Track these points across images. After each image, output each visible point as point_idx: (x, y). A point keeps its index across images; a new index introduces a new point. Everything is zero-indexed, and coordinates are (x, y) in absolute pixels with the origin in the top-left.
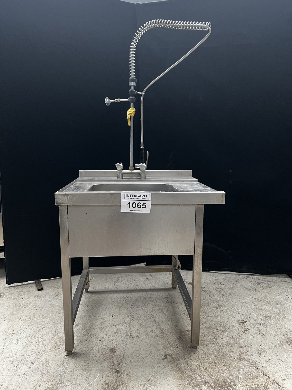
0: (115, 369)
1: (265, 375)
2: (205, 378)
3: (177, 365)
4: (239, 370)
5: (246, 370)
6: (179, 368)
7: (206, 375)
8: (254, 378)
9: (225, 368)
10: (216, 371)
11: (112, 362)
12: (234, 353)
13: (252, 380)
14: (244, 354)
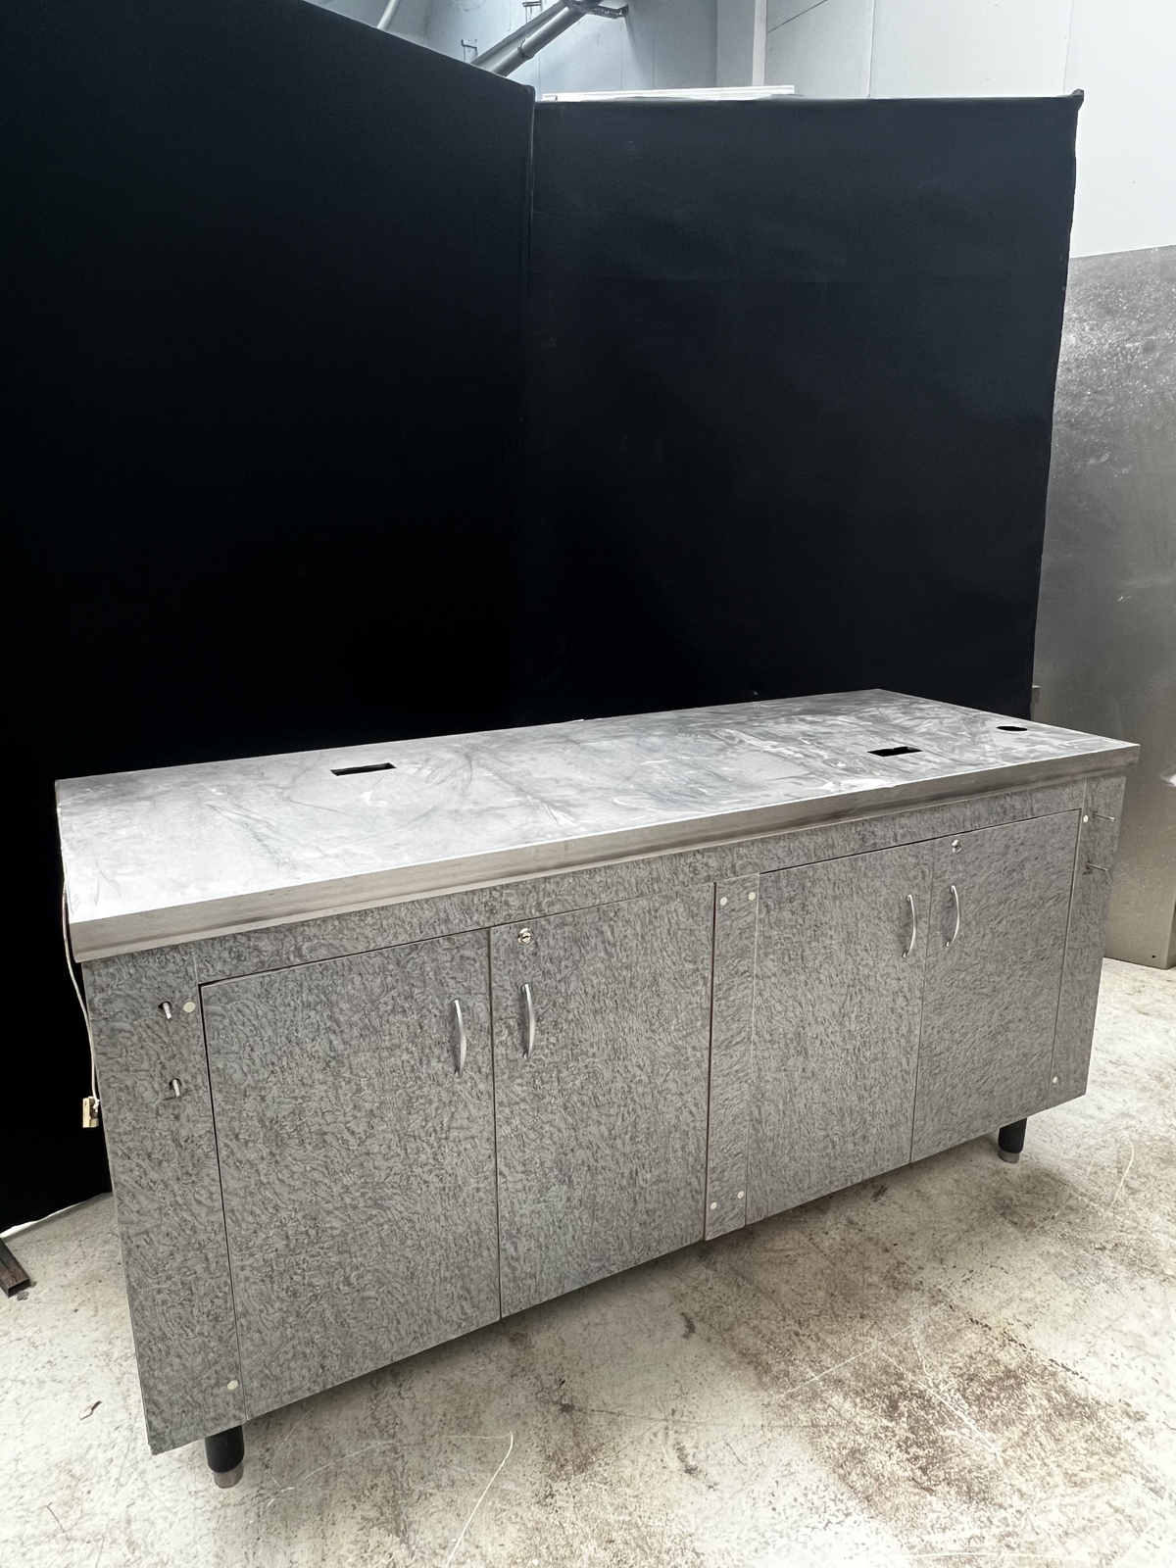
0: (555, 1403)
1: (977, 1323)
2: (828, 1368)
3: (733, 1345)
4: (906, 1323)
5: (924, 1318)
6: (744, 1355)
7: (827, 1360)
8: (951, 1337)
9: (868, 1324)
10: (847, 1340)
11: (534, 1381)
12: (874, 1270)
13: (949, 1346)
14: (902, 1270)
